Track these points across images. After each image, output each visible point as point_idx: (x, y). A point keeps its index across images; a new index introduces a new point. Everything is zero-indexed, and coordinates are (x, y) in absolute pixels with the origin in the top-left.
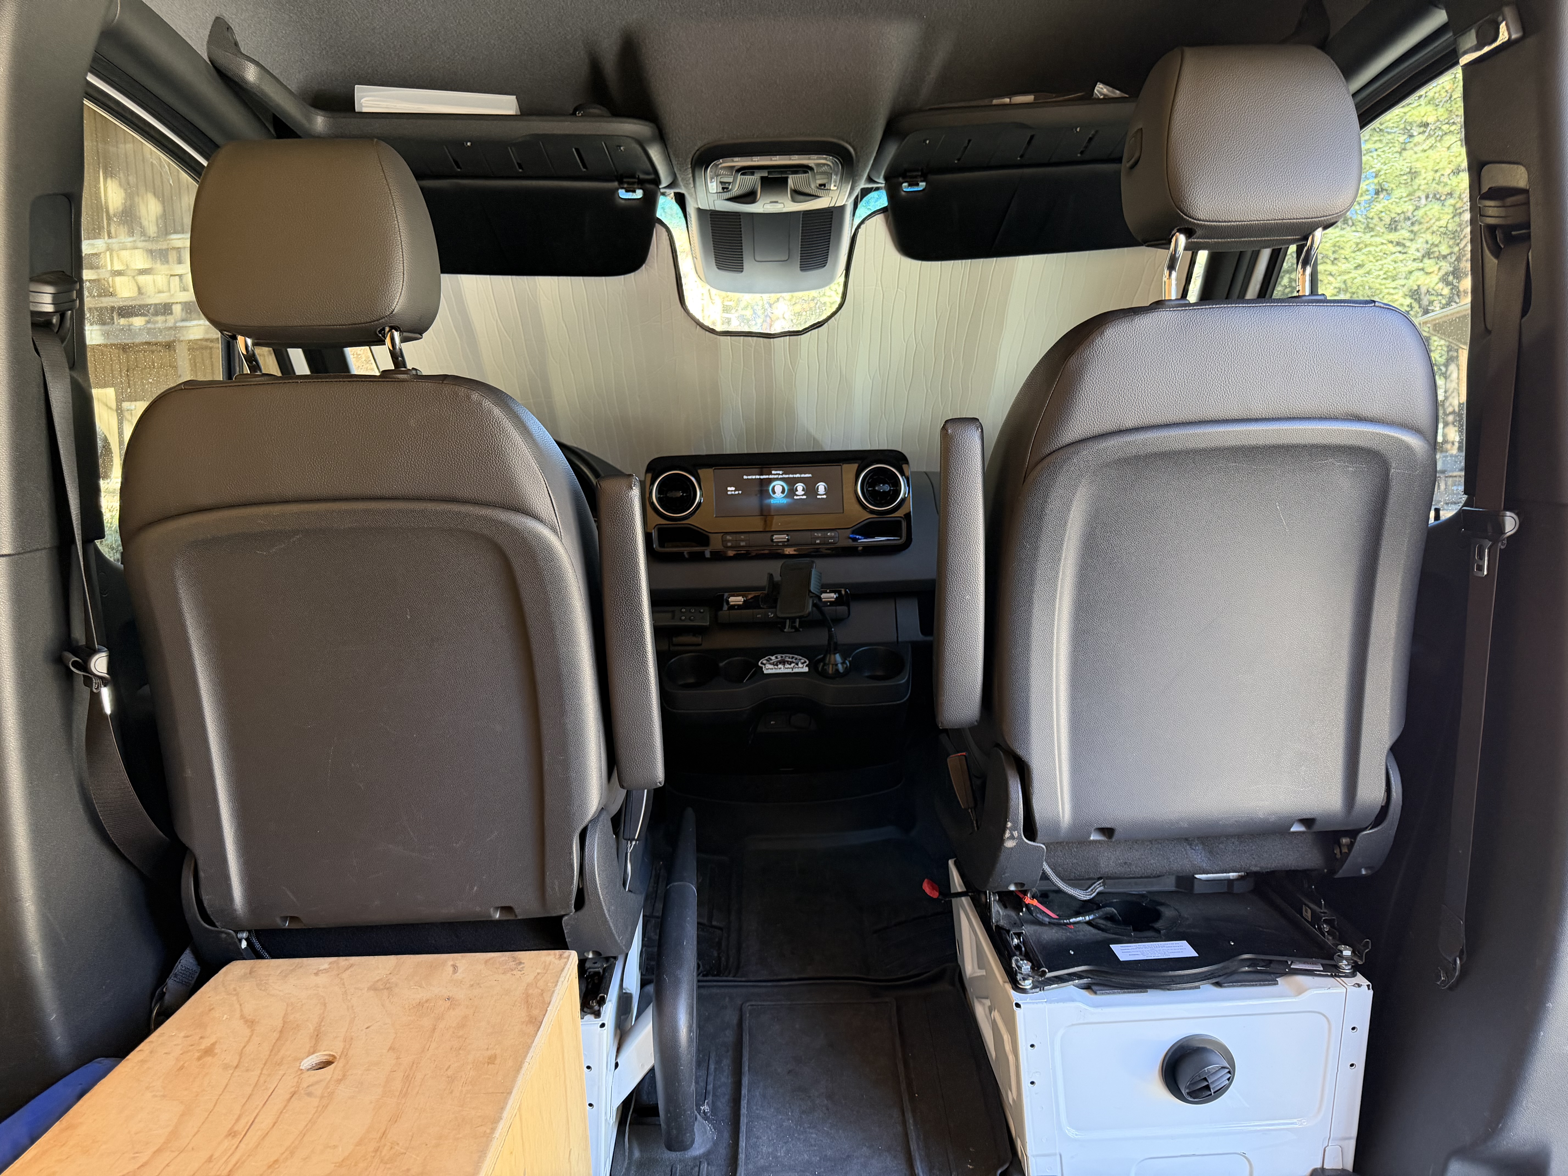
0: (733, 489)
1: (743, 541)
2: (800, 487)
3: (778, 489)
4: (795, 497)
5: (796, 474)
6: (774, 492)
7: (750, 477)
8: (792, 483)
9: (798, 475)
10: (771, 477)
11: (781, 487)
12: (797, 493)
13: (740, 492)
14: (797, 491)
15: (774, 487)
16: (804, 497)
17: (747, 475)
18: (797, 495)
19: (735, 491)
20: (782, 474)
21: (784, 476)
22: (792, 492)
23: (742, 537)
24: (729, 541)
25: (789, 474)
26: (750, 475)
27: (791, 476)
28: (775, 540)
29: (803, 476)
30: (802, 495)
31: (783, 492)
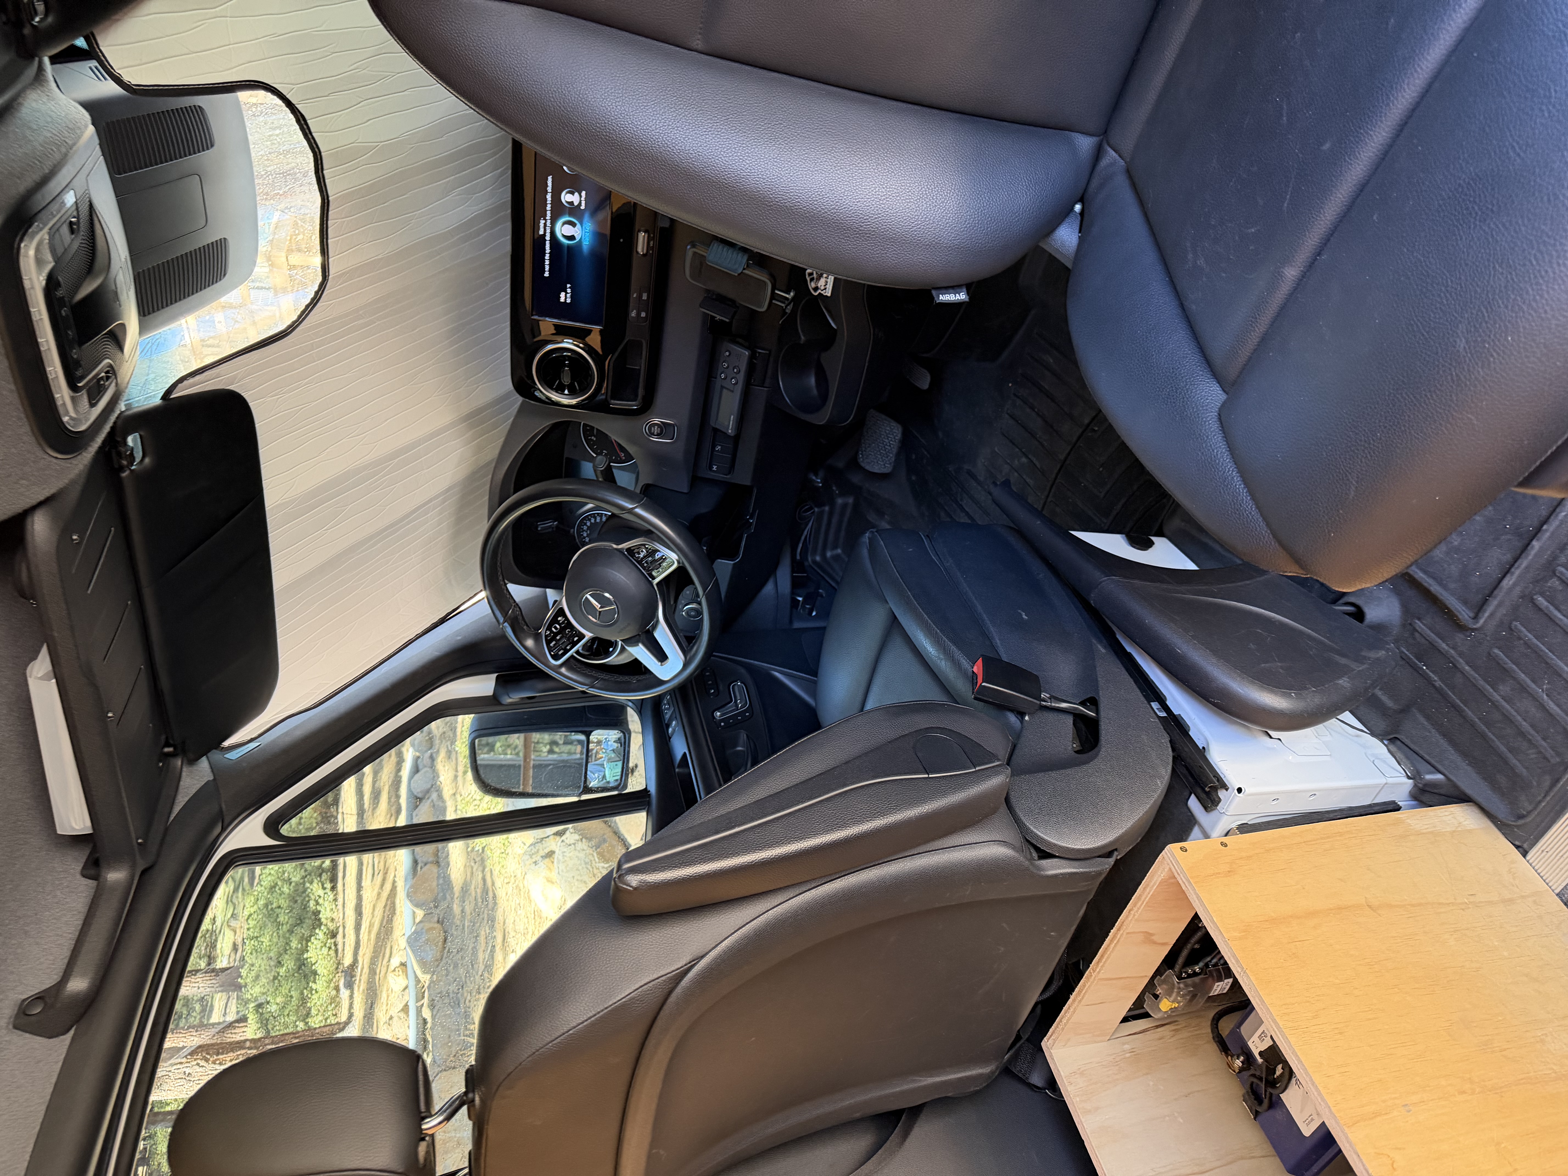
0: (563, 295)
1: (640, 296)
2: (566, 197)
3: (568, 230)
4: (583, 207)
5: (546, 200)
6: (572, 238)
7: (547, 268)
8: (559, 209)
9: (549, 197)
10: (548, 238)
11: (566, 226)
12: (576, 204)
13: (569, 286)
14: (572, 202)
15: (564, 236)
16: (583, 193)
17: (544, 271)
18: (580, 203)
19: (567, 293)
20: (546, 220)
21: (548, 217)
22: (573, 210)
23: (635, 296)
24: (638, 314)
25: (546, 211)
26: (544, 268)
27: (549, 207)
28: (645, 251)
29: (549, 189)
30: (581, 196)
31: (573, 224)
